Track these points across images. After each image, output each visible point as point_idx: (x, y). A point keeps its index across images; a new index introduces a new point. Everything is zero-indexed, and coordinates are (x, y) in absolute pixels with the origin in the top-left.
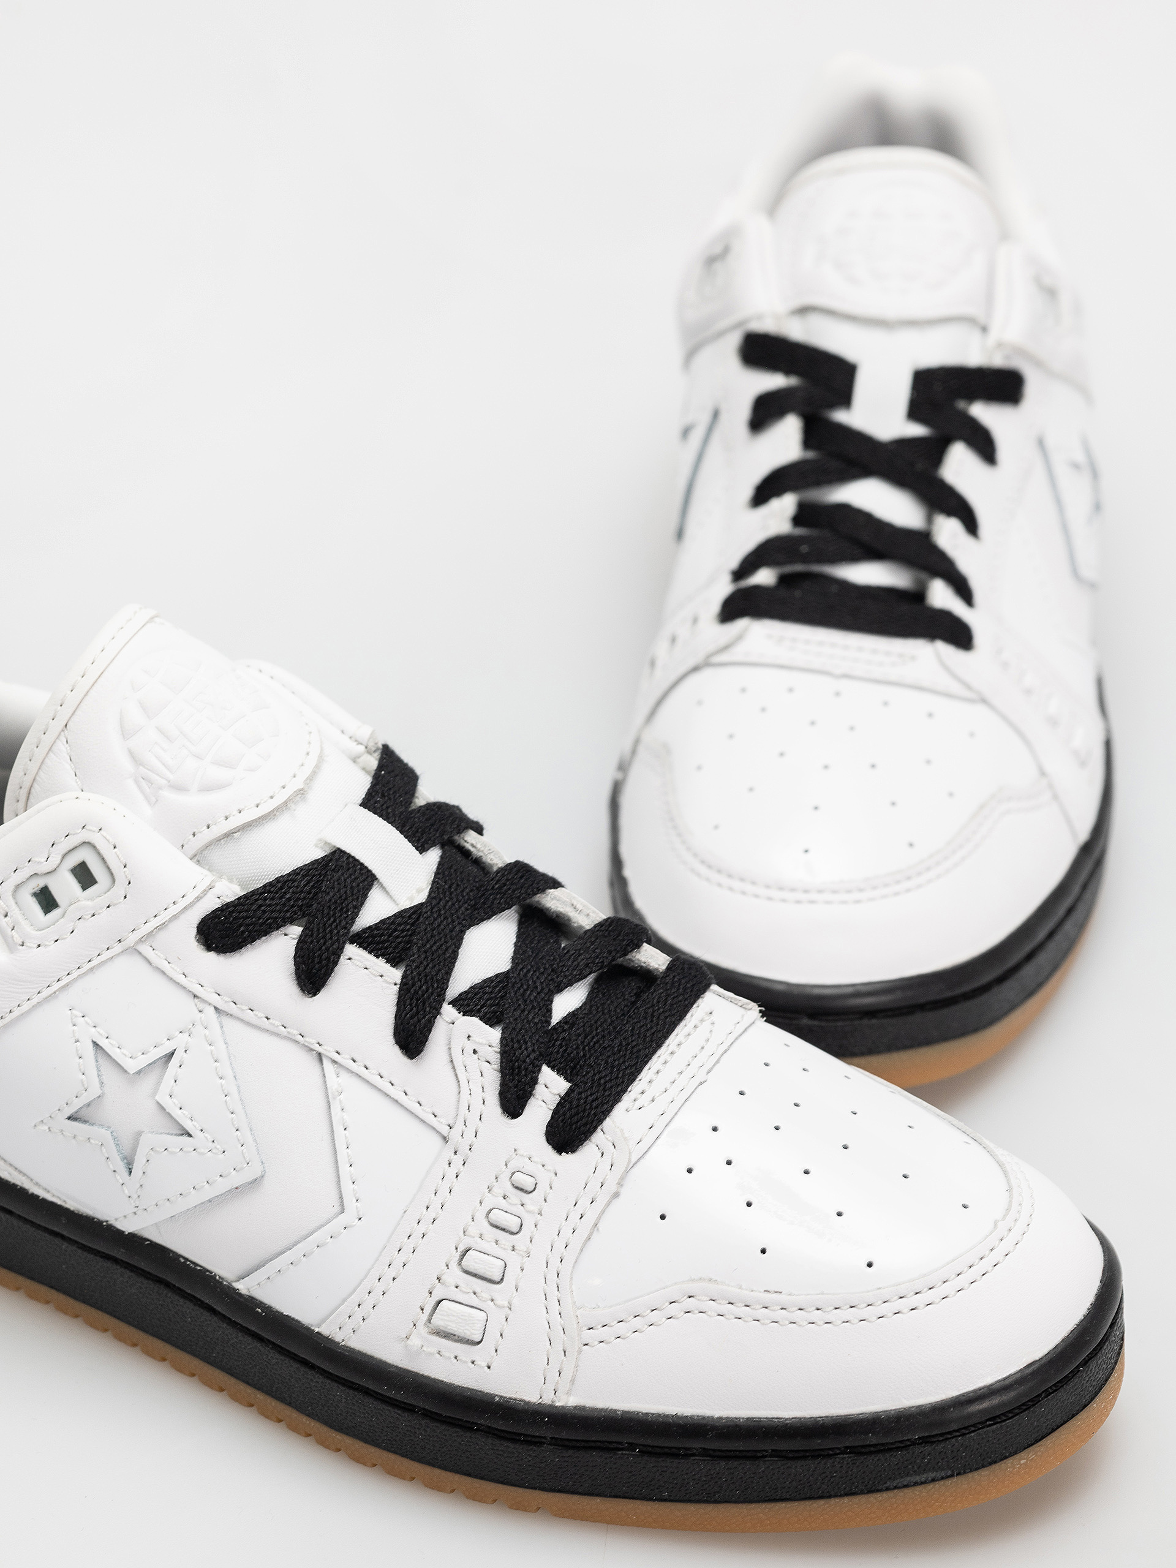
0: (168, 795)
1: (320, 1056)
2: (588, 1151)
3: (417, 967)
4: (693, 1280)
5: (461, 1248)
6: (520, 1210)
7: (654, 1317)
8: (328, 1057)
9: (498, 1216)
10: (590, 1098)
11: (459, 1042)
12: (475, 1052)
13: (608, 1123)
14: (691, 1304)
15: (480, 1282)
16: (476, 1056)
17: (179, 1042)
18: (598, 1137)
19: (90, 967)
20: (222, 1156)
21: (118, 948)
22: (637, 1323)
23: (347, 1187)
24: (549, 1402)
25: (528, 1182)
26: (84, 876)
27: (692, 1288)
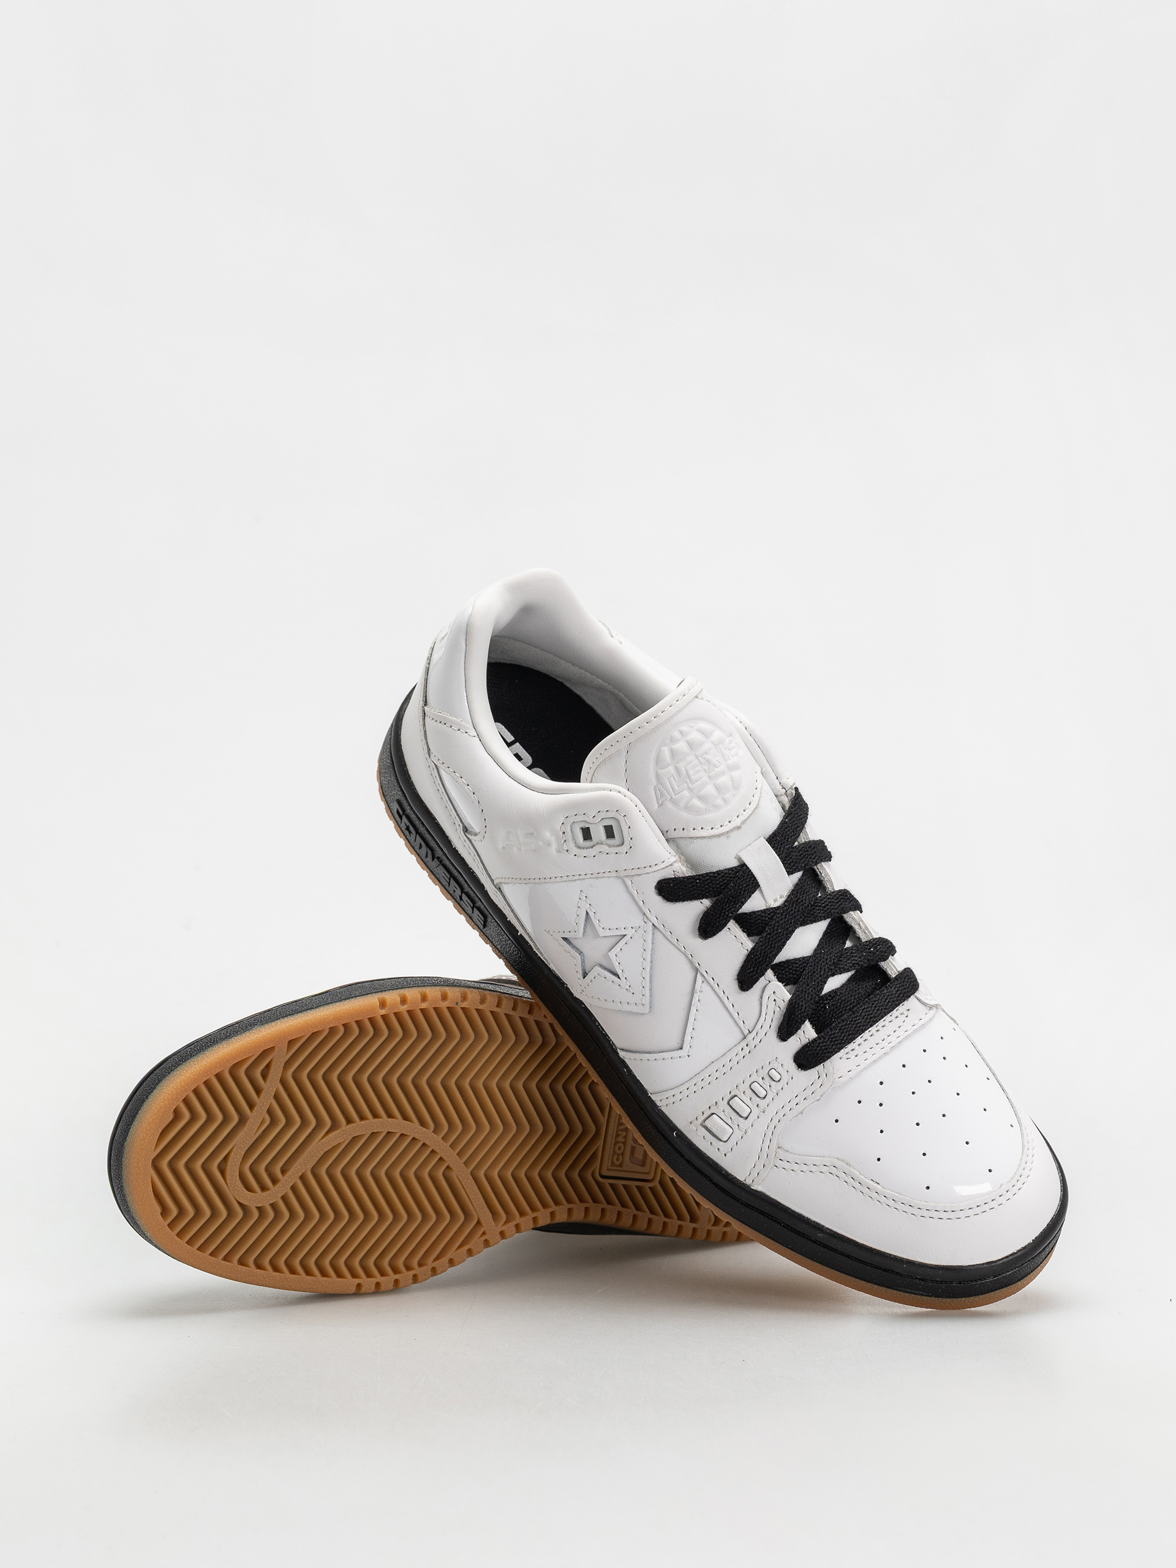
0: (670, 805)
1: (697, 971)
2: (813, 1072)
3: (762, 946)
4: (838, 1159)
5: (732, 1094)
6: (768, 1088)
7: (814, 1168)
8: (700, 972)
9: (755, 1086)
10: (823, 1048)
11: (768, 992)
12: (775, 1000)
13: (828, 1063)
14: (834, 1170)
15: (735, 1114)
16: (774, 1003)
17: (630, 932)
18: (820, 1067)
19: (597, 876)
20: (631, 994)
21: (614, 874)
22: (805, 1168)
23: (688, 1038)
24: (748, 1184)
25: (777, 1077)
26: (609, 832)
27: (838, 1163)
